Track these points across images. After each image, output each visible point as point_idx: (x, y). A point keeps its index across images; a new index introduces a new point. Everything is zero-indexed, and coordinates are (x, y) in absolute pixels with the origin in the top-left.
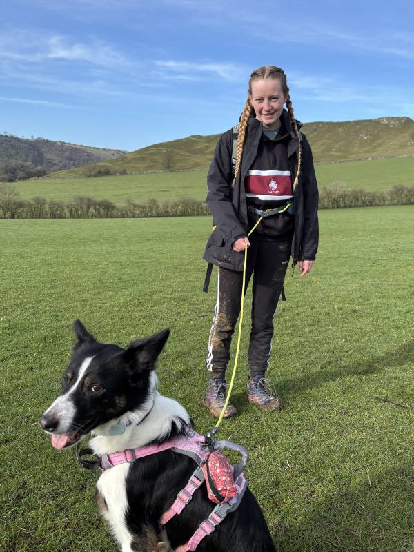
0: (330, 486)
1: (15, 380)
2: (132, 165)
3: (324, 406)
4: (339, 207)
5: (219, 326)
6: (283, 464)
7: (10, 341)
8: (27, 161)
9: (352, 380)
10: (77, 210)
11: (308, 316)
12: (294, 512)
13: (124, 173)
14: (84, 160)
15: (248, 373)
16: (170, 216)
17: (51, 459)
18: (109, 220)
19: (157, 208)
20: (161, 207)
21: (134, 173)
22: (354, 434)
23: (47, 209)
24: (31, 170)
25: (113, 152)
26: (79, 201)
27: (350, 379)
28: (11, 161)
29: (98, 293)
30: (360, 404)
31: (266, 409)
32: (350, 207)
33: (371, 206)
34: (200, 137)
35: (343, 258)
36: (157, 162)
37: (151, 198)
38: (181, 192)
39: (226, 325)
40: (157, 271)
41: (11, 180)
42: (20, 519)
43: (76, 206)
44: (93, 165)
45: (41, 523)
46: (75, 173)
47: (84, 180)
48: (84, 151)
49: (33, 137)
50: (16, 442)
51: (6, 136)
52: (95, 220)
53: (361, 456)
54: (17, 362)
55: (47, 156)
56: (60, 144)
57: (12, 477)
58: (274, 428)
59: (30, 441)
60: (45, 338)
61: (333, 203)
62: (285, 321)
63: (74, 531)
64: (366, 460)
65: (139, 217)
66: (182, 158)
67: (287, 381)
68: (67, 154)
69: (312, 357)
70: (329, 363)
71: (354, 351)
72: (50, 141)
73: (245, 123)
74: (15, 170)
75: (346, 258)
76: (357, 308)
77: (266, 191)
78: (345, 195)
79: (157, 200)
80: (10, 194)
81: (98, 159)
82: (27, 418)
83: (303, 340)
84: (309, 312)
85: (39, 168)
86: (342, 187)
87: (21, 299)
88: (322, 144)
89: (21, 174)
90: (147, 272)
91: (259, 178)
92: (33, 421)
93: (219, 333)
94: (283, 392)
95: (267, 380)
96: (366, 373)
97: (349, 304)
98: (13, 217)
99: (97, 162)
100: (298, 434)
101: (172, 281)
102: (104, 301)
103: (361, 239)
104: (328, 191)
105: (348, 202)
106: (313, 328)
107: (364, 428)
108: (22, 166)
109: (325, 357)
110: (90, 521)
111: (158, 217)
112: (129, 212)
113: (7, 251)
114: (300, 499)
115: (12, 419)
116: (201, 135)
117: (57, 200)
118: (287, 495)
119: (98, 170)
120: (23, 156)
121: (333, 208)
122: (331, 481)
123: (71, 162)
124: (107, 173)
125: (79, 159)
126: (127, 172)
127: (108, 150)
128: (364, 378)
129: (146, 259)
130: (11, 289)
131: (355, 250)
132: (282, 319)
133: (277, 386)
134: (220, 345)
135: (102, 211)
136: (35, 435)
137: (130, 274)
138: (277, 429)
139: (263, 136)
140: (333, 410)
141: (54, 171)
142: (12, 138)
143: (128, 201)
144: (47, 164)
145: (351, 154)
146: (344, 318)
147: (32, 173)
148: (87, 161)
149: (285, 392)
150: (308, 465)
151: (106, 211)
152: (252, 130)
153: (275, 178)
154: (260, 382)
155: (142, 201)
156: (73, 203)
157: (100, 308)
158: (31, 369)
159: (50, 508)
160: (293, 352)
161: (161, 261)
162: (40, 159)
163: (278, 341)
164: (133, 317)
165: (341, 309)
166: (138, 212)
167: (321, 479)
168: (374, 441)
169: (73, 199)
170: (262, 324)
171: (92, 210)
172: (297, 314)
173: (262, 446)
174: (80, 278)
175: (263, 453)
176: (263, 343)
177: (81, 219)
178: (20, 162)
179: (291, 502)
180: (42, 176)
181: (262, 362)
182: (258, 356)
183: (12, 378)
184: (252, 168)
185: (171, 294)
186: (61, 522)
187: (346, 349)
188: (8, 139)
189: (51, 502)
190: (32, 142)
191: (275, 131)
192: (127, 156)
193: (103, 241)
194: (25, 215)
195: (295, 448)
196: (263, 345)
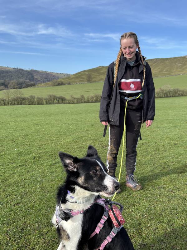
0: (165, 226)
1: (21, 177)
2: (73, 80)
3: (162, 188)
4: (167, 97)
5: (111, 151)
6: (143, 215)
7: (19, 159)
8: (27, 79)
9: (175, 176)
10: (49, 101)
11: (154, 147)
12: (148, 237)
13: (69, 84)
14: (52, 79)
15: (126, 173)
16: (90, 102)
17: (37, 212)
18: (63, 105)
19: (84, 99)
20: (86, 99)
21: (74, 84)
22: (176, 201)
23: (36, 101)
24: (29, 84)
25: (64, 75)
26: (50, 97)
27: (174, 176)
28: (20, 79)
29: (58, 137)
30: (179, 187)
31: (134, 190)
32: (173, 96)
33: (182, 96)
34: (103, 67)
35: (170, 120)
36: (84, 79)
37: (81, 95)
38: (95, 92)
39: (114, 150)
40: (84, 127)
41: (20, 88)
42: (23, 239)
43: (49, 99)
44: (56, 80)
45: (32, 241)
46: (48, 84)
47: (52, 87)
48: (52, 75)
49: (29, 69)
50: (21, 204)
51: (18, 69)
52: (57, 105)
53: (179, 211)
54: (22, 168)
55: (36, 77)
56: (41, 72)
57: (20, 220)
58: (138, 198)
59: (27, 204)
60: (35, 158)
61: (164, 95)
62: (143, 149)
63: (47, 245)
64: (182, 213)
65: (76, 103)
66: (95, 76)
67: (144, 176)
68: (44, 76)
69: (156, 165)
70: (164, 168)
71: (176, 163)
72: (37, 71)
73: (119, 59)
74: (22, 83)
75: (171, 120)
76: (177, 142)
77: (129, 88)
78: (170, 91)
79: (84, 95)
80: (19, 94)
81: (58, 78)
82: (26, 193)
83: (151, 157)
84: (154, 145)
85: (32, 82)
86: (169, 88)
87: (24, 140)
88: (159, 68)
89: (24, 85)
90: (80, 128)
91: (126, 83)
92: (29, 195)
93: (111, 154)
94: (143, 182)
95: (135, 176)
96: (181, 173)
97: (173, 141)
98: (21, 104)
99: (57, 79)
100: (149, 201)
101: (91, 131)
102: (61, 141)
103: (178, 111)
104: (162, 90)
105: (171, 95)
106: (156, 152)
107: (181, 198)
108: (25, 82)
109: (162, 165)
110: (54, 241)
111: (85, 103)
112: (72, 101)
113: (18, 119)
114: (151, 231)
115: (20, 194)
116: (104, 66)
117: (40, 97)
118: (145, 230)
119: (58, 83)
120: (25, 77)
121: (165, 97)
122: (165, 223)
123: (46, 80)
124: (62, 84)
125: (49, 78)
126: (71, 83)
127: (62, 74)
128: (180, 175)
129: (79, 122)
130: (20, 136)
131: (175, 116)
132: (141, 148)
133: (139, 179)
134: (112, 160)
135: (60, 101)
136: (30, 201)
137: (72, 129)
138: (140, 199)
139: (127, 64)
140: (166, 190)
141: (39, 84)
142: (21, 69)
143: (71, 96)
144: (36, 81)
145: (173, 73)
146: (171, 147)
147: (29, 85)
148: (53, 79)
149: (144, 182)
150: (155, 215)
151: (62, 101)
152: (122, 61)
153: (133, 83)
154: (131, 177)
155: (78, 96)
156: (47, 98)
157: (59, 144)
158: (28, 172)
159: (36, 234)
160: (147, 163)
161: (86, 122)
162: (32, 79)
163: (140, 158)
164: (74, 148)
165: (169, 143)
166: (76, 101)
167: (161, 222)
168: (185, 205)
169: (47, 96)
170: (131, 150)
171: (55, 101)
172: (149, 146)
173: (133, 206)
174: (50, 131)
175: (134, 210)
176: (132, 159)
177: (51, 105)
178: (24, 80)
179: (147, 233)
180: (34, 86)
181: (132, 168)
182: (130, 165)
183: (20, 176)
184: (122, 79)
185: (90, 137)
186: (41, 241)
187: (172, 162)
188: (18, 70)
189: (37, 232)
190: (29, 71)
191: (133, 61)
192: (71, 76)
193: (60, 114)
194: (26, 103)
195: (148, 208)
196: (132, 160)
